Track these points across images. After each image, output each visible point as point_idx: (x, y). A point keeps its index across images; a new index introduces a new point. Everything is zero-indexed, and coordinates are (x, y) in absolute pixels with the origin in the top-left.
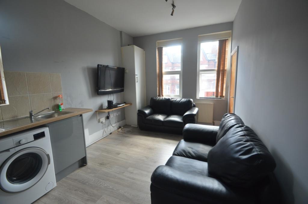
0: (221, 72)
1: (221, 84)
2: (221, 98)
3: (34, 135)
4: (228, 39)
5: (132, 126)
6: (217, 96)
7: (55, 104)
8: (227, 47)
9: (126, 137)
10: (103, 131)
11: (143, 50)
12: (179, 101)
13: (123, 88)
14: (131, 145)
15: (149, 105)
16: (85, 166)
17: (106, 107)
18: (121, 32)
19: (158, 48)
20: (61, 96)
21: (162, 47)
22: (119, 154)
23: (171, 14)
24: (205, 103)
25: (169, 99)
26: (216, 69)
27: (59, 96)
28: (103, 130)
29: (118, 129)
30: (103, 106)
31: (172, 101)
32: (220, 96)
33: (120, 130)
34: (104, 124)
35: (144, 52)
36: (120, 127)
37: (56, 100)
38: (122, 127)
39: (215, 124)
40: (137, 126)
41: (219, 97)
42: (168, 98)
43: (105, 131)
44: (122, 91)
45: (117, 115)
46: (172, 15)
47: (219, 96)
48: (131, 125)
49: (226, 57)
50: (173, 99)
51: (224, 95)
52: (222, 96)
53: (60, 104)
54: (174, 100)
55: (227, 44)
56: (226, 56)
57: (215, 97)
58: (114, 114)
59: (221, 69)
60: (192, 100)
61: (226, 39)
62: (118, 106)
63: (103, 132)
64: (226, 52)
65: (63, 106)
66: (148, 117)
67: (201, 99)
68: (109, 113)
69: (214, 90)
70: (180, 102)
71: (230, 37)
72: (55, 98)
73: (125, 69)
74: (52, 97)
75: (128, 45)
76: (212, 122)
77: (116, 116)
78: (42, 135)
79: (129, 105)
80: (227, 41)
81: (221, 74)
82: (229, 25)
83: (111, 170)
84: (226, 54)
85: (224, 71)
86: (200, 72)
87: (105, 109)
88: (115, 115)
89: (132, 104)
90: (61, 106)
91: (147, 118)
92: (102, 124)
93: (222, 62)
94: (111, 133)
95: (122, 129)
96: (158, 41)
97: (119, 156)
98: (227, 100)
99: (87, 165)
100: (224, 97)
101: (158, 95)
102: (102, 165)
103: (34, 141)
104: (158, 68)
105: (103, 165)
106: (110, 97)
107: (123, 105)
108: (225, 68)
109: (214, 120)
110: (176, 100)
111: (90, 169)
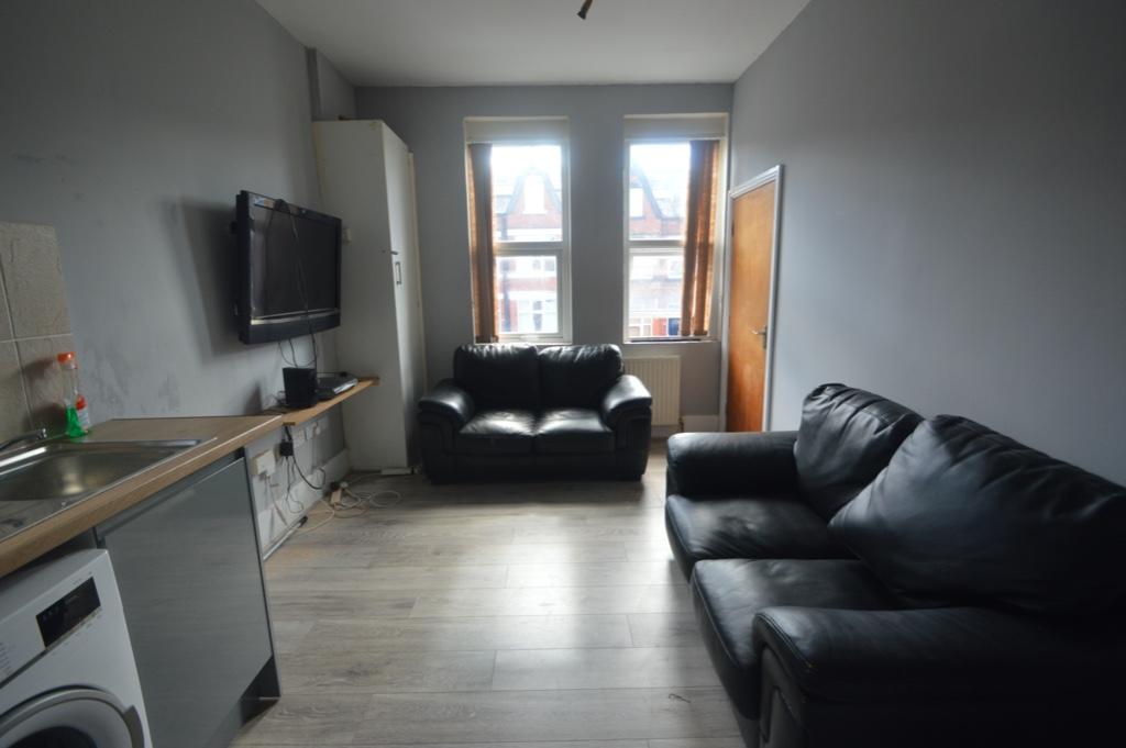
0: (697, 251)
1: (698, 292)
2: (697, 337)
3: (39, 617)
4: (718, 142)
5: (384, 473)
6: (686, 333)
7: (38, 403)
8: (714, 169)
9: (389, 523)
10: (270, 516)
11: (405, 146)
12: (571, 354)
13: (336, 311)
14: (437, 553)
15: (452, 376)
16: (273, 703)
17: (272, 403)
18: (311, 54)
19: (470, 146)
20: (72, 354)
21: (489, 146)
22: (409, 605)
23: (579, 10)
24: (655, 357)
25: (531, 351)
26: (682, 238)
27: (62, 358)
28: (270, 511)
29: (327, 495)
30: (263, 397)
31: (543, 355)
32: (696, 334)
33: (336, 497)
34: (272, 481)
35: (411, 155)
36: (334, 487)
37: (39, 383)
38: (344, 485)
39: (685, 426)
40: (409, 472)
41: (692, 336)
42: (527, 347)
43: (279, 513)
44: (334, 321)
45: (318, 431)
46: (582, 14)
47: (692, 332)
48: (379, 471)
49: (713, 202)
50: (548, 349)
51: (706, 327)
52: (700, 332)
53: (69, 403)
54: (550, 352)
55: (715, 159)
56: (713, 196)
57: (679, 336)
58: (307, 429)
59: (698, 240)
60: (615, 348)
61: (714, 139)
62: (337, 390)
63: (272, 518)
64: (713, 185)
65: (87, 415)
66: (470, 428)
67: (639, 345)
68: (287, 428)
69: (677, 313)
70: (574, 357)
71: (723, 135)
72: (36, 370)
73: (344, 223)
74: (18, 366)
75: (341, 118)
76: (677, 422)
77: (314, 435)
78: (84, 601)
79: (369, 383)
80: (716, 146)
81: (697, 257)
82: (721, 95)
83: (424, 689)
84: (713, 191)
85: (706, 247)
86: (632, 250)
87: (272, 412)
88: (310, 435)
89: (378, 378)
90: (79, 413)
91: (463, 431)
92: (263, 483)
93: (701, 219)
94: (304, 520)
95: (344, 495)
96: (470, 119)
97: (413, 614)
98: (720, 343)
99: (281, 700)
100: (705, 333)
101: (475, 333)
102: (357, 674)
103: (49, 655)
104: (474, 229)
105: (366, 673)
106: (289, 348)
107: (352, 388)
108: (711, 239)
109: (682, 412)
110: (560, 351)
111: (306, 712)
